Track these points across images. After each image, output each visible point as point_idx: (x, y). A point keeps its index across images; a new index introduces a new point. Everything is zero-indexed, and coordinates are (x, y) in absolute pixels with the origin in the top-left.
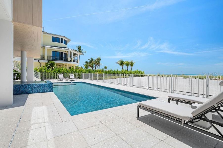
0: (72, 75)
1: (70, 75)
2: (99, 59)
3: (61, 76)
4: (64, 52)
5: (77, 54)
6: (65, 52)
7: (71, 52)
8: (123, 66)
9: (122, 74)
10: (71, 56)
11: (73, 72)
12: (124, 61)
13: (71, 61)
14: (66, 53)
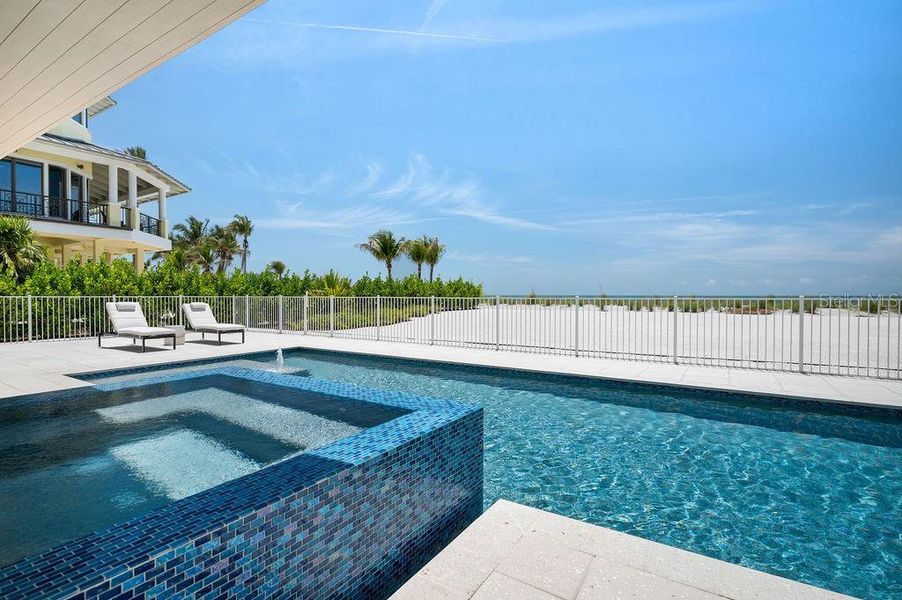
0: (204, 310)
1: (187, 307)
2: (243, 228)
3: (127, 317)
4: (71, 169)
5: (158, 190)
6: (79, 172)
7: (123, 174)
8: (393, 262)
9: (411, 295)
10: (123, 193)
11: (174, 289)
12: (397, 238)
13: (126, 226)
14: (87, 174)
